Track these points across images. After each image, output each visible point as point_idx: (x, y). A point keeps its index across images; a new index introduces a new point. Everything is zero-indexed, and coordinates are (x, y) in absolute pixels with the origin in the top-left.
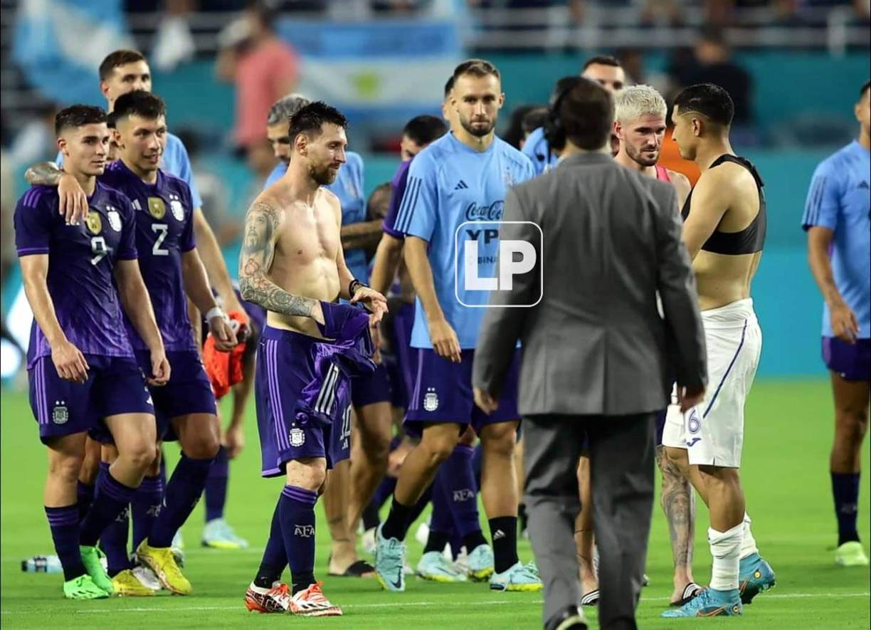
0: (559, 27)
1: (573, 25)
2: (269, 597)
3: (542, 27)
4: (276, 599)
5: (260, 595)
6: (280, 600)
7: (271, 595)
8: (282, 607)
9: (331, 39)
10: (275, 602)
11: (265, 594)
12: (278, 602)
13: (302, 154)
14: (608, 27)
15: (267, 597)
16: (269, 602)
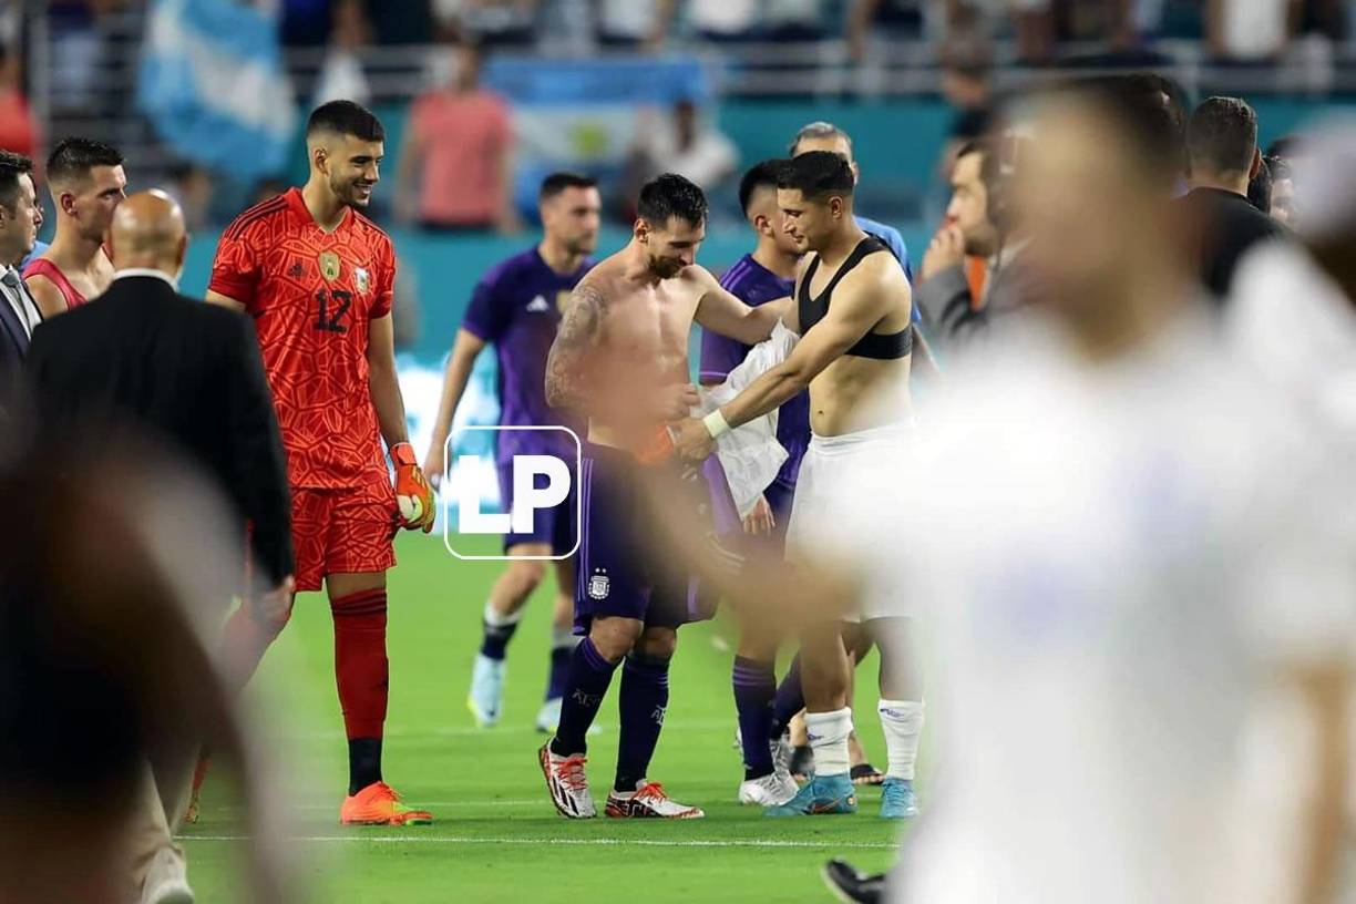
0: (833, 67)
1: (851, 64)
2: (637, 802)
3: (813, 67)
4: (645, 801)
5: (624, 802)
6: (649, 802)
7: (637, 799)
8: (653, 811)
9: (546, 82)
10: (644, 806)
11: (629, 799)
12: (647, 805)
13: (642, 241)
14: (896, 67)
15: (632, 802)
16: (637, 808)
